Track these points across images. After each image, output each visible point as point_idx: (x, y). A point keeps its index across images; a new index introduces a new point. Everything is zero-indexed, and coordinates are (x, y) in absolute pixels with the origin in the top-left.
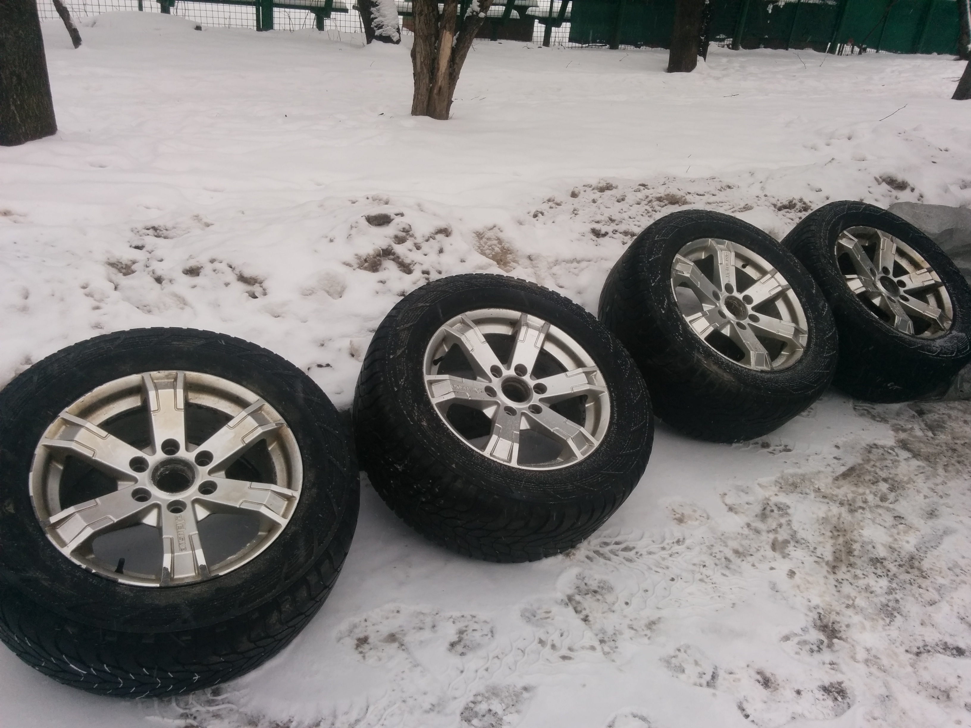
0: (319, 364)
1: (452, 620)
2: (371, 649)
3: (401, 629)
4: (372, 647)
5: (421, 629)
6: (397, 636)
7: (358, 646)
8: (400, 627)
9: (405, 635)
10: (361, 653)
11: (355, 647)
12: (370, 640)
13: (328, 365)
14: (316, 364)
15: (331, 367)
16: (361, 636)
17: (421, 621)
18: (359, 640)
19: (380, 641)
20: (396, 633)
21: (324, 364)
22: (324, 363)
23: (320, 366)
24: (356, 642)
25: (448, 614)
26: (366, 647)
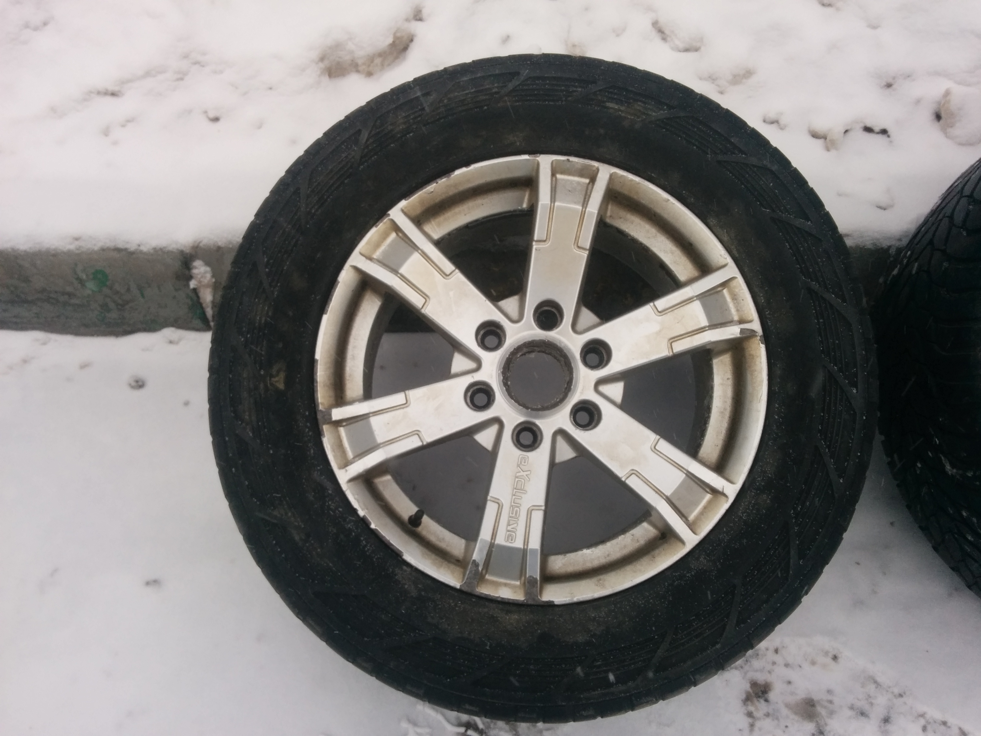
0: (869, 125)
1: (922, 722)
2: (767, 715)
3: (830, 698)
4: (771, 711)
5: (863, 714)
6: (819, 709)
7: (748, 699)
8: (829, 692)
9: (832, 713)
10: (750, 715)
11: (744, 696)
12: (772, 696)
13: (884, 132)
14: (863, 125)
15: (889, 136)
16: (761, 678)
17: (869, 696)
18: (754, 684)
19: (787, 706)
20: (818, 702)
21: (877, 129)
22: (877, 125)
23: (868, 130)
24: (747, 687)
25: (921, 708)
26: (761, 707)
